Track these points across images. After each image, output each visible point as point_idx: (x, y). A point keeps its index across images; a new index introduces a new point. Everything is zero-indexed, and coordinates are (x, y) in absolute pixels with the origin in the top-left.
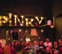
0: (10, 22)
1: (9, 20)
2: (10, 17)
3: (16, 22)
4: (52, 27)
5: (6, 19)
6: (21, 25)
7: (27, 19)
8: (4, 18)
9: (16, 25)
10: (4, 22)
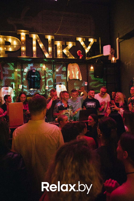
0: (23, 48)
1: (20, 46)
2: (23, 38)
3: (34, 49)
4: (113, 59)
5: (15, 43)
6: (47, 55)
7: (58, 44)
8: (10, 39)
9: (35, 57)
10: (10, 49)
